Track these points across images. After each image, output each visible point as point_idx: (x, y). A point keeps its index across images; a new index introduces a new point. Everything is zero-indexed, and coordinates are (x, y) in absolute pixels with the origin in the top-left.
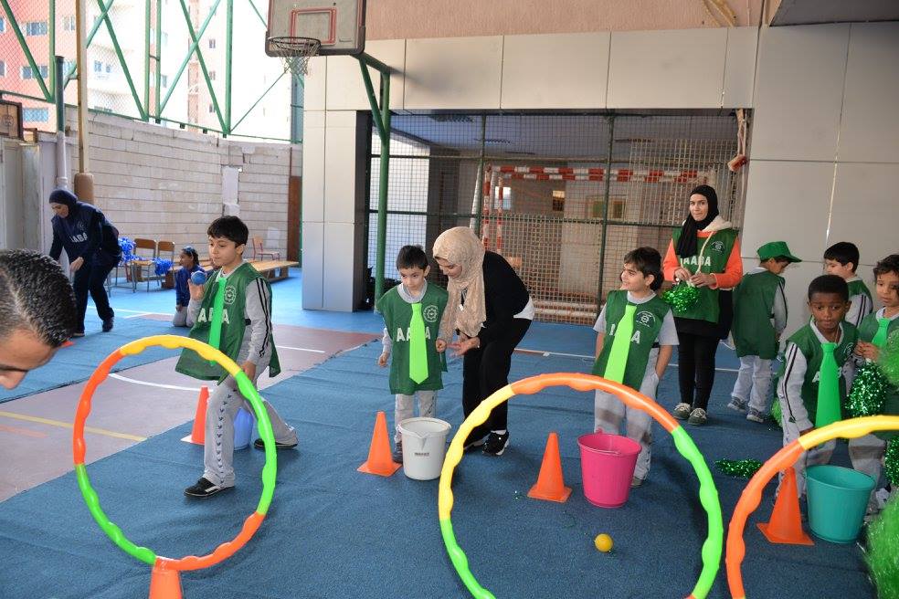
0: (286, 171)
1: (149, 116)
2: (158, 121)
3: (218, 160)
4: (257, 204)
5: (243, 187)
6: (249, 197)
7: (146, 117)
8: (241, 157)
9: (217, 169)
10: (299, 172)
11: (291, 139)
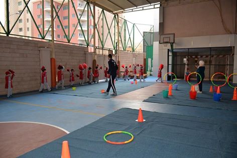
0: (143, 58)
1: (124, 50)
3: (132, 56)
8: (136, 56)
9: (132, 58)
10: (145, 58)
11: (144, 52)
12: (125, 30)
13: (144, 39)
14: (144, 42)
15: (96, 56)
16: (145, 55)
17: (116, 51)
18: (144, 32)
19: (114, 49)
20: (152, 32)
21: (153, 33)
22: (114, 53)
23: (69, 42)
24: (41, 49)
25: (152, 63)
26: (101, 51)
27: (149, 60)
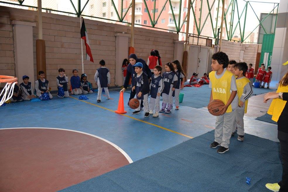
0: (256, 51)
1: (229, 39)
2: (230, 40)
3: (240, 49)
4: (247, 60)
5: (245, 56)
6: (246, 58)
7: (229, 40)
8: (245, 48)
9: (239, 51)
10: (260, 51)
11: (258, 43)
12: (233, 10)
13: (261, 25)
14: (260, 28)
15: (188, 47)
16: (260, 48)
17: (217, 41)
18: (262, 14)
19: (215, 37)
20: (275, 12)
21: (277, 14)
22: (213, 43)
23: (153, 27)
24: (118, 34)
25: (269, 59)
26: (196, 40)
27: (266, 55)
